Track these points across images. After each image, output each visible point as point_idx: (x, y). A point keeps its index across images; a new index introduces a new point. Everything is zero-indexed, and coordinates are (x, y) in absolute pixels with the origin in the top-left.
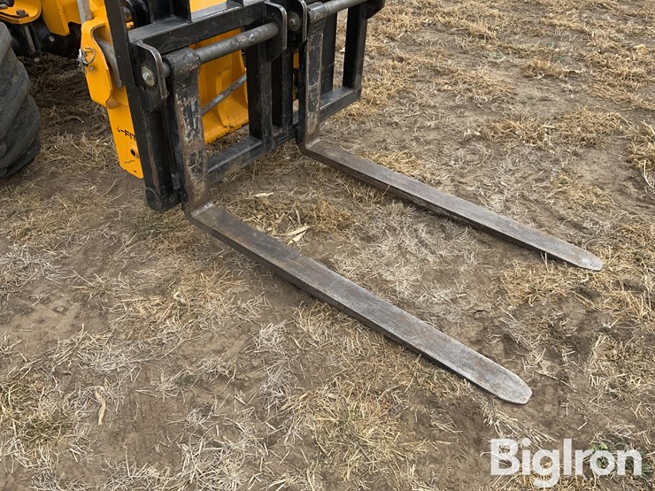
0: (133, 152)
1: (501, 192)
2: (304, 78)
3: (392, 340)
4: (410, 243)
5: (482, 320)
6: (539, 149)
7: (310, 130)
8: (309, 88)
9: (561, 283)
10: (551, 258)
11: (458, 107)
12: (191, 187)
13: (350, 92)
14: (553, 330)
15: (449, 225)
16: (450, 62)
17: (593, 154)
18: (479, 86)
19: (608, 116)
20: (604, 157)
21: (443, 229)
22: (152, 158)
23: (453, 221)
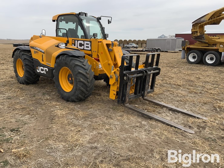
0: (114, 94)
1: (186, 109)
2: (145, 84)
3: (168, 125)
4: (168, 114)
5: (185, 124)
6: (194, 103)
7: (145, 95)
8: (146, 86)
9: (200, 121)
10: (197, 118)
11: (175, 96)
12: (126, 99)
13: (152, 90)
14: (198, 126)
15: (176, 113)
16: (172, 89)
17: (206, 105)
18: (179, 93)
19: (209, 100)
20: (208, 106)
21: (175, 113)
22: (121, 93)
23: (177, 112)
